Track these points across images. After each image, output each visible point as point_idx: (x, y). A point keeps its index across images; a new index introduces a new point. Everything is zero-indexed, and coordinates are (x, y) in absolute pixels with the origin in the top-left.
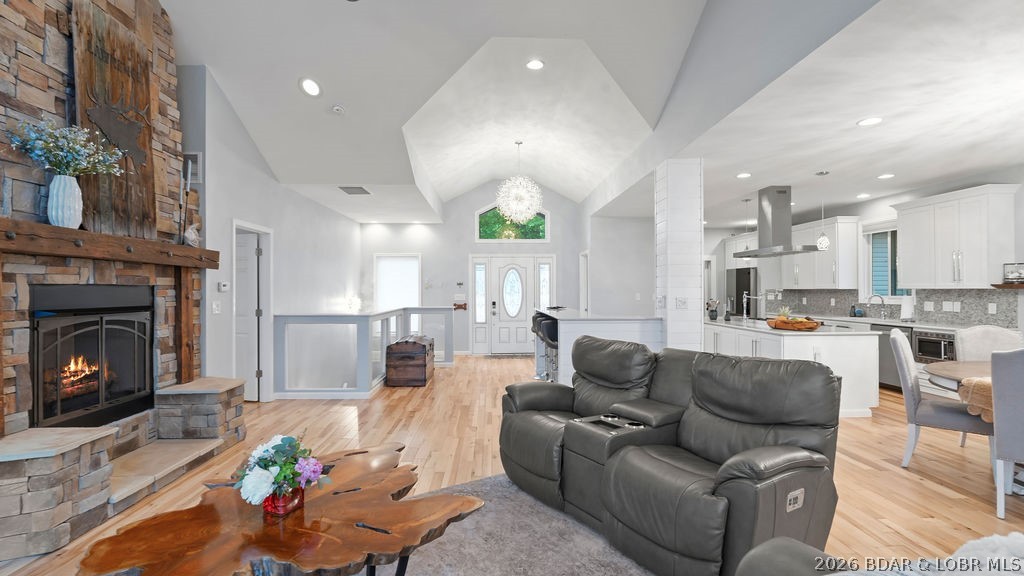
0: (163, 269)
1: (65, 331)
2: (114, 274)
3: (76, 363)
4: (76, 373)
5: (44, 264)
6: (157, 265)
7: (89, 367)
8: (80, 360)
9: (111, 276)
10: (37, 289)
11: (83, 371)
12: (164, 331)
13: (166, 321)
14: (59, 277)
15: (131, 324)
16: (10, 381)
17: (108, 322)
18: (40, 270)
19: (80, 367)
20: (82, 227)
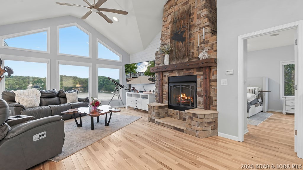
0: (199, 69)
1: (174, 86)
2: (183, 73)
3: (183, 95)
4: (183, 98)
5: (169, 73)
6: (197, 68)
7: (187, 97)
8: (184, 95)
9: (182, 74)
10: (169, 78)
11: (185, 98)
12: (199, 90)
13: (201, 86)
14: (171, 75)
15: (189, 86)
16: (165, 94)
17: (182, 85)
18: (169, 74)
19: (184, 96)
20: (170, 64)
